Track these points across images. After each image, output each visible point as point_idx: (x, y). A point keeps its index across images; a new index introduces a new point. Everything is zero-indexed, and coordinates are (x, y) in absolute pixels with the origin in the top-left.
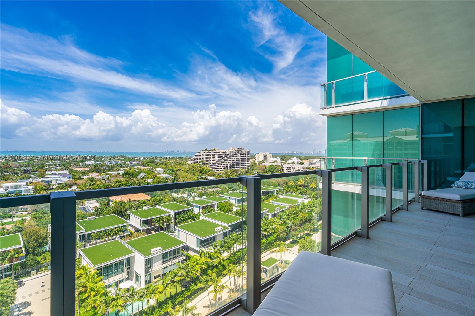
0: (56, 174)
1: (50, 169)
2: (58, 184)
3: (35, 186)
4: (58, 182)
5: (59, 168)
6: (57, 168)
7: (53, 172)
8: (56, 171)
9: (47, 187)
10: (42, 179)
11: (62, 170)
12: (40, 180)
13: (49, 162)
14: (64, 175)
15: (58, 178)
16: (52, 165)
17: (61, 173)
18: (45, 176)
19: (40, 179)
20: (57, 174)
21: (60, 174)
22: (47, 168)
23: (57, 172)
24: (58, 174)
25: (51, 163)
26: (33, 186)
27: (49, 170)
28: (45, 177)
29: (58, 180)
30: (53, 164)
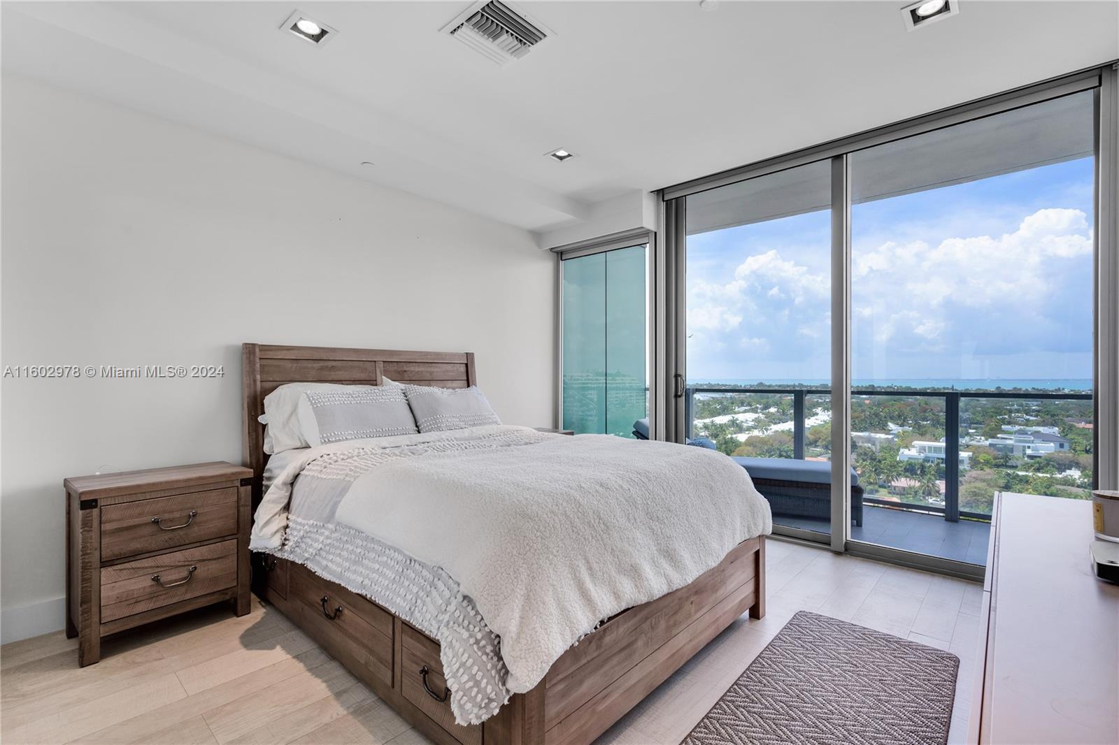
0: (1025, 433)
1: (1012, 420)
2: (1031, 457)
3: (974, 453)
4: (1029, 452)
5: (1035, 418)
6: (1032, 418)
7: (1017, 428)
8: (1027, 426)
9: (1002, 460)
10: (990, 441)
11: (1044, 424)
12: (987, 443)
13: (1013, 405)
14: (1046, 438)
15: (1029, 442)
16: (1018, 411)
17: (1038, 432)
18: (999, 436)
19: (987, 440)
20: (1029, 433)
21: (1036, 434)
22: (1006, 417)
23: (1028, 428)
24: (1031, 434)
25: (1016, 407)
26: (971, 453)
27: (1009, 423)
28: (998, 438)
29: (1029, 447)
30: (1021, 408)
